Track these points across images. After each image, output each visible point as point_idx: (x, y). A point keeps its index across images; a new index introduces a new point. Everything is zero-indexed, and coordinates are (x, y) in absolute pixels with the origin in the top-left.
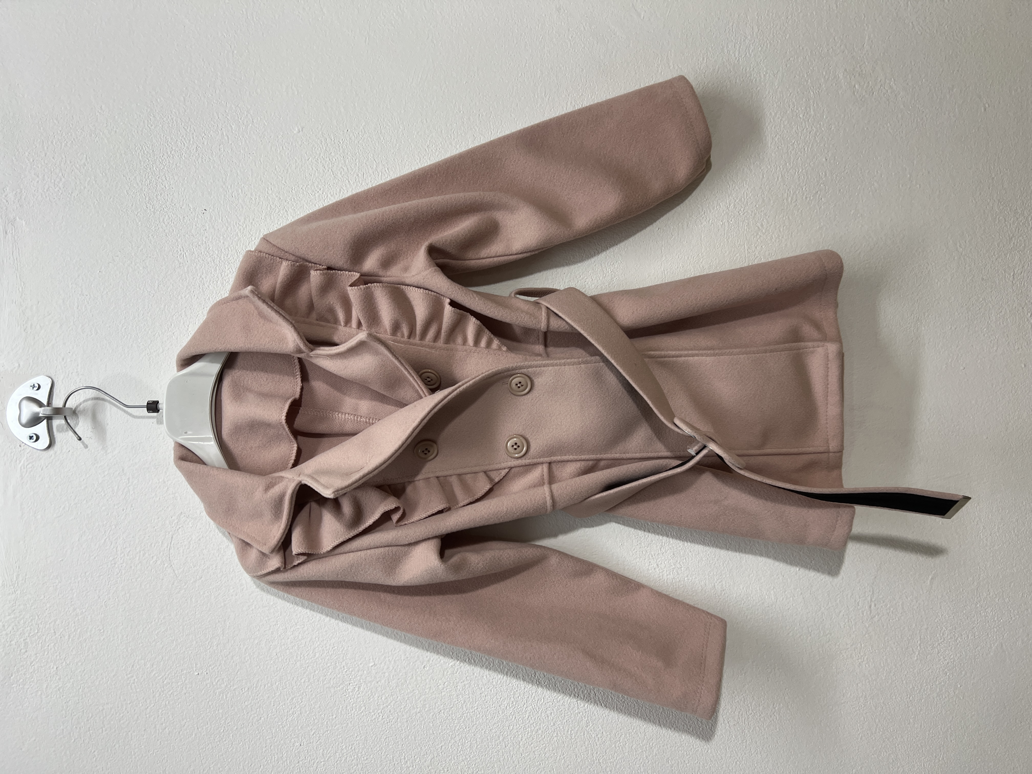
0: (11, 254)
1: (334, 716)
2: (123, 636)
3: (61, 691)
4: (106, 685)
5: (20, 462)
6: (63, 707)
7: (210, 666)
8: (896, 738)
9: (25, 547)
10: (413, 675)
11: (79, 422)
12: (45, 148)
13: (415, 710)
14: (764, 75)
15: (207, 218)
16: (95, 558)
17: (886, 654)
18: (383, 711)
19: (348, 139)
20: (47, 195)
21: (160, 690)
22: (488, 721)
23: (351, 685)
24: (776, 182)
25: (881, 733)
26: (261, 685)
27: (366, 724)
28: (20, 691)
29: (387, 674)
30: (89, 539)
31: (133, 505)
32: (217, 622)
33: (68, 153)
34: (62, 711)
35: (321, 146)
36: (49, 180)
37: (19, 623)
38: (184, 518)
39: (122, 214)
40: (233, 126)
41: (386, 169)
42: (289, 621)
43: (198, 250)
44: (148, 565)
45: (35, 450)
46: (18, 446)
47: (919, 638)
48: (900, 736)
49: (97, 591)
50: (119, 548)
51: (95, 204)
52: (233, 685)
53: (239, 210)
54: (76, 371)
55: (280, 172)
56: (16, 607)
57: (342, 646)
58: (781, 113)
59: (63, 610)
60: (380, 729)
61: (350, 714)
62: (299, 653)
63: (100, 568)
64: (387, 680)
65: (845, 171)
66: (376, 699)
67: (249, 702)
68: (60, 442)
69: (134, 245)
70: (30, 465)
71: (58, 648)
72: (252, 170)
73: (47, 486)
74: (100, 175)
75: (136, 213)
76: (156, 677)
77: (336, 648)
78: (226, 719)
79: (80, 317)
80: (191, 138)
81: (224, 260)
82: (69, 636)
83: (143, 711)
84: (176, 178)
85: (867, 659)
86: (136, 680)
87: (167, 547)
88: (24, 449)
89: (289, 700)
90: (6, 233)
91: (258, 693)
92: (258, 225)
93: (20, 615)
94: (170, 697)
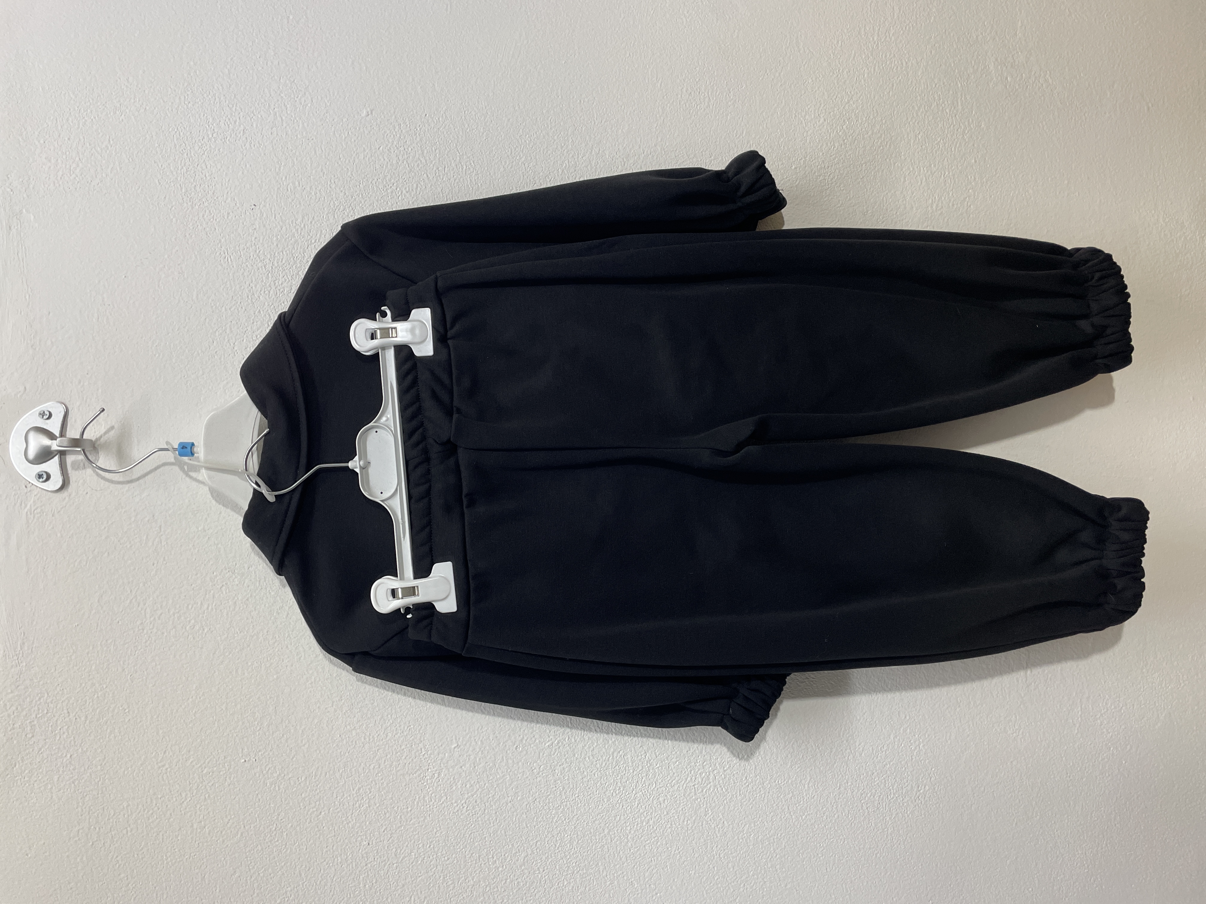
0: (16, 254)
1: (409, 809)
3: (76, 784)
5: (26, 506)
8: (1055, 822)
10: (503, 757)
12: (59, 128)
13: (506, 799)
14: (907, 63)
15: (257, 215)
16: (119, 622)
17: (1043, 727)
18: (467, 801)
19: (426, 125)
22: (591, 811)
23: (430, 770)
25: (1038, 817)
26: (321, 774)
27: (447, 818)
31: (166, 558)
32: (268, 698)
34: (77, 808)
35: (394, 133)
36: (64, 166)
37: (24, 702)
40: (288, 106)
42: (355, 696)
44: (184, 630)
45: (44, 492)
46: (24, 487)
47: (1080, 708)
48: (1059, 820)
49: (121, 663)
50: (148, 610)
52: (288, 773)
55: (345, 162)
57: (419, 725)
58: (925, 106)
59: (79, 685)
60: (465, 823)
61: (428, 806)
62: (368, 734)
63: (125, 634)
64: (472, 765)
65: (996, 174)
66: (459, 787)
67: (307, 794)
68: (76, 482)
69: (166, 247)
70: (39, 510)
71: (72, 732)
73: (59, 535)
75: (170, 207)
77: (412, 726)
78: (279, 815)
80: (238, 119)
81: (278, 265)
82: (86, 717)
83: (177, 807)
84: (219, 167)
85: (1023, 733)
86: (169, 770)
88: (30, 491)
89: (355, 790)
90: (10, 228)
91: (317, 782)
92: (319, 225)
93: (26, 692)
94: (211, 789)
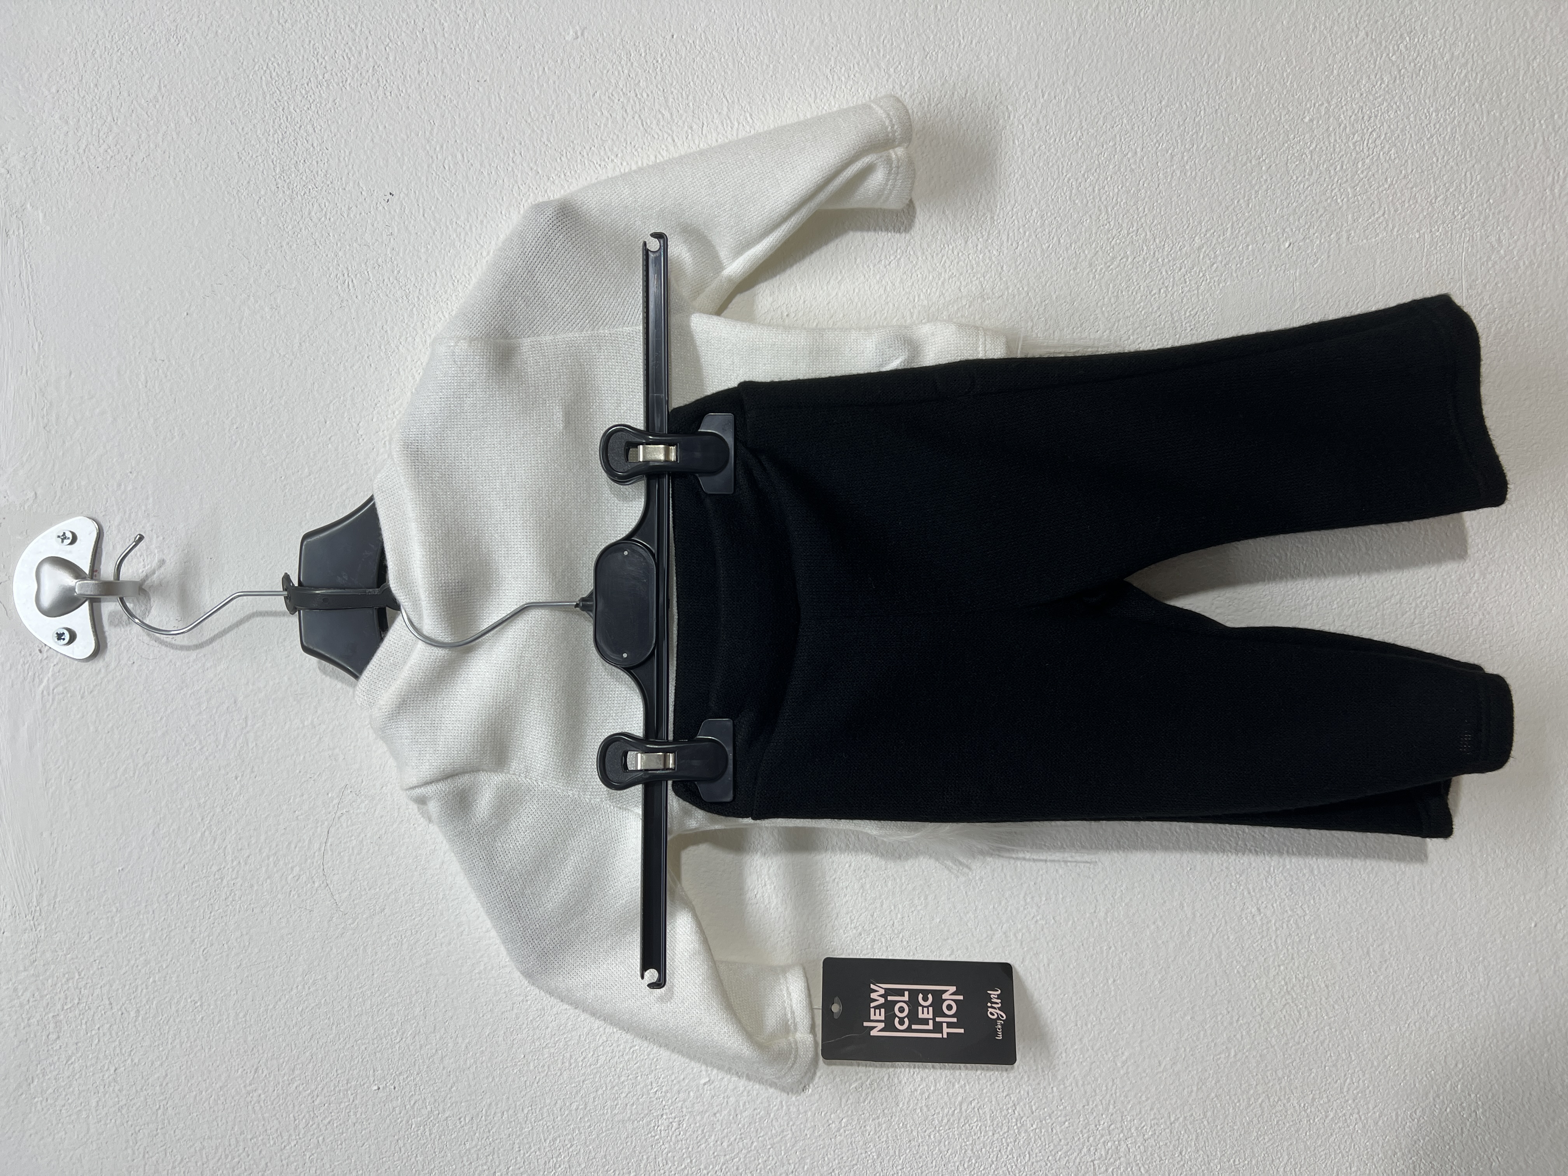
2: (237, 1015)
4: (206, 1104)
6: (127, 1141)
7: (400, 1074)
9: (53, 844)
11: (151, 607)
20: (84, 158)
21: (307, 1116)
24: (1533, 152)
28: (49, 1109)
29: (732, 1100)
30: (174, 830)
33: (124, 76)
38: (350, 796)
39: (229, 200)
41: (748, 115)
43: (378, 275)
51: (178, 179)
53: (458, 195)
54: (143, 508)
56: (38, 955)
72: (482, 114)
74: (187, 120)
76: (300, 1093)
79: (150, 404)
87: (320, 849)
